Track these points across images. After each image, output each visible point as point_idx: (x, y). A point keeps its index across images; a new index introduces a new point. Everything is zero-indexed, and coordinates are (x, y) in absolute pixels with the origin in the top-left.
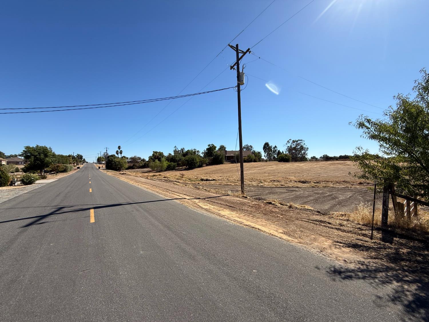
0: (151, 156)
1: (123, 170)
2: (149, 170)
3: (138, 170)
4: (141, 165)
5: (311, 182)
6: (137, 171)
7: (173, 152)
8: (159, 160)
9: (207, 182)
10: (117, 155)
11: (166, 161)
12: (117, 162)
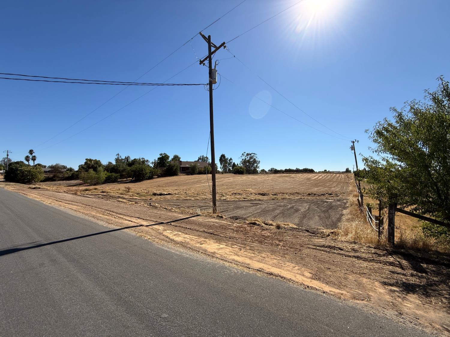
0: (82, 165)
1: (35, 182)
2: (79, 182)
3: (61, 182)
4: (66, 175)
5: (270, 195)
6: (60, 184)
7: (115, 161)
8: (95, 169)
9: (162, 197)
10: (26, 163)
11: (104, 171)
12: (26, 171)
